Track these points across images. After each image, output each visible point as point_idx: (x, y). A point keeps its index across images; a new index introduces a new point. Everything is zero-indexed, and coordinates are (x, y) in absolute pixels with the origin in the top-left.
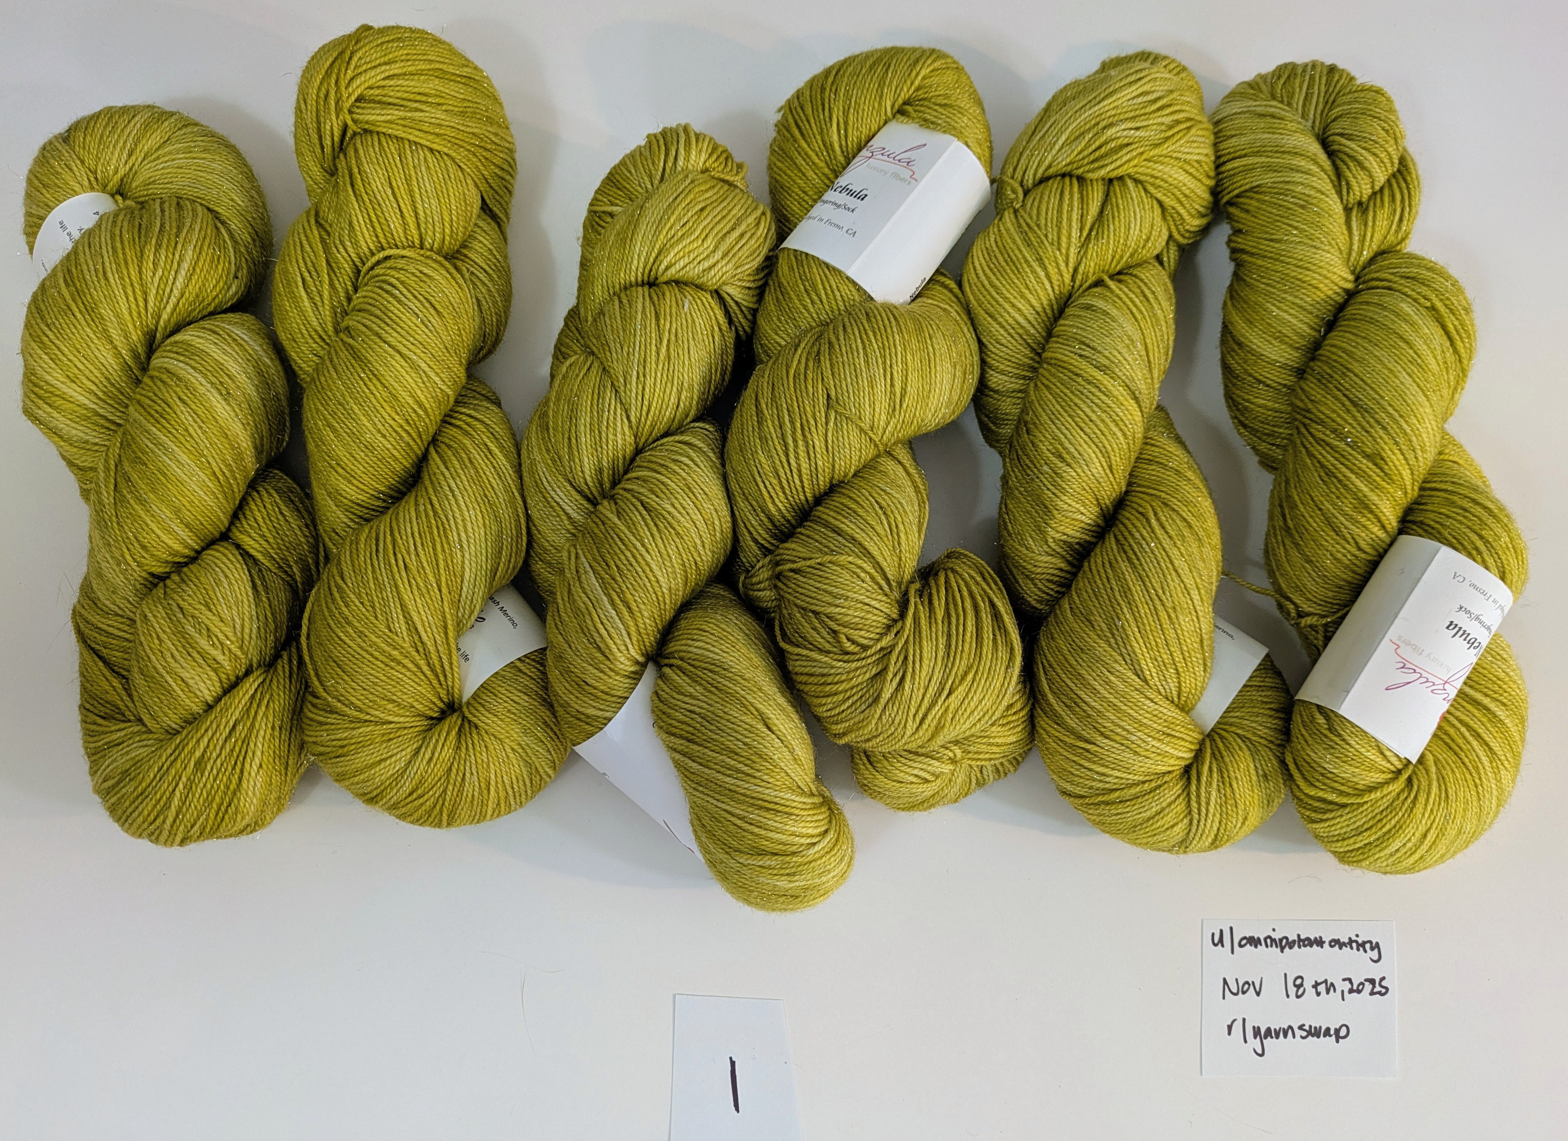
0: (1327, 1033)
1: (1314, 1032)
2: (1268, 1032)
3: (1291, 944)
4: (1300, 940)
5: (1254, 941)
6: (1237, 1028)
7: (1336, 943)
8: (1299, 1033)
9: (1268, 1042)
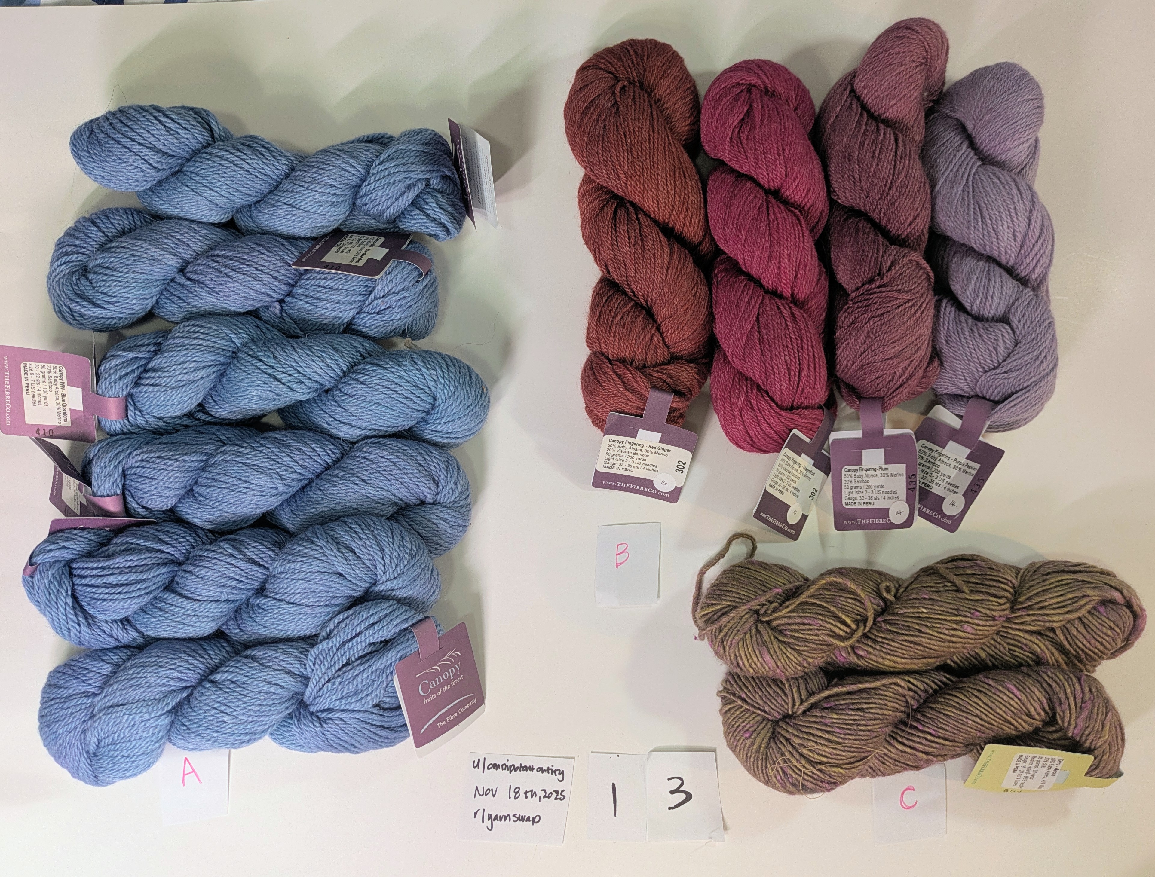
0: (528, 819)
1: (521, 819)
2: (496, 818)
3: (516, 769)
4: (521, 766)
5: (496, 766)
6: (480, 814)
7: (541, 770)
8: (513, 818)
9: (495, 823)
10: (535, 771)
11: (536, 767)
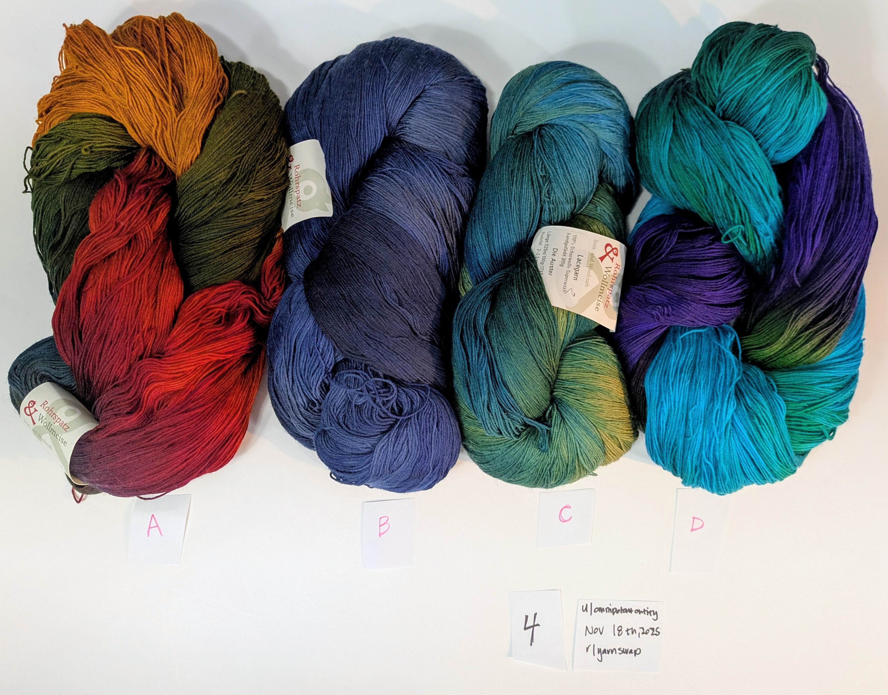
0: (631, 652)
1: (625, 652)
2: (605, 651)
3: (617, 612)
4: (622, 609)
5: (601, 610)
6: (591, 649)
7: (638, 611)
8: (618, 651)
9: (604, 655)
10: (633, 612)
11: (634, 609)
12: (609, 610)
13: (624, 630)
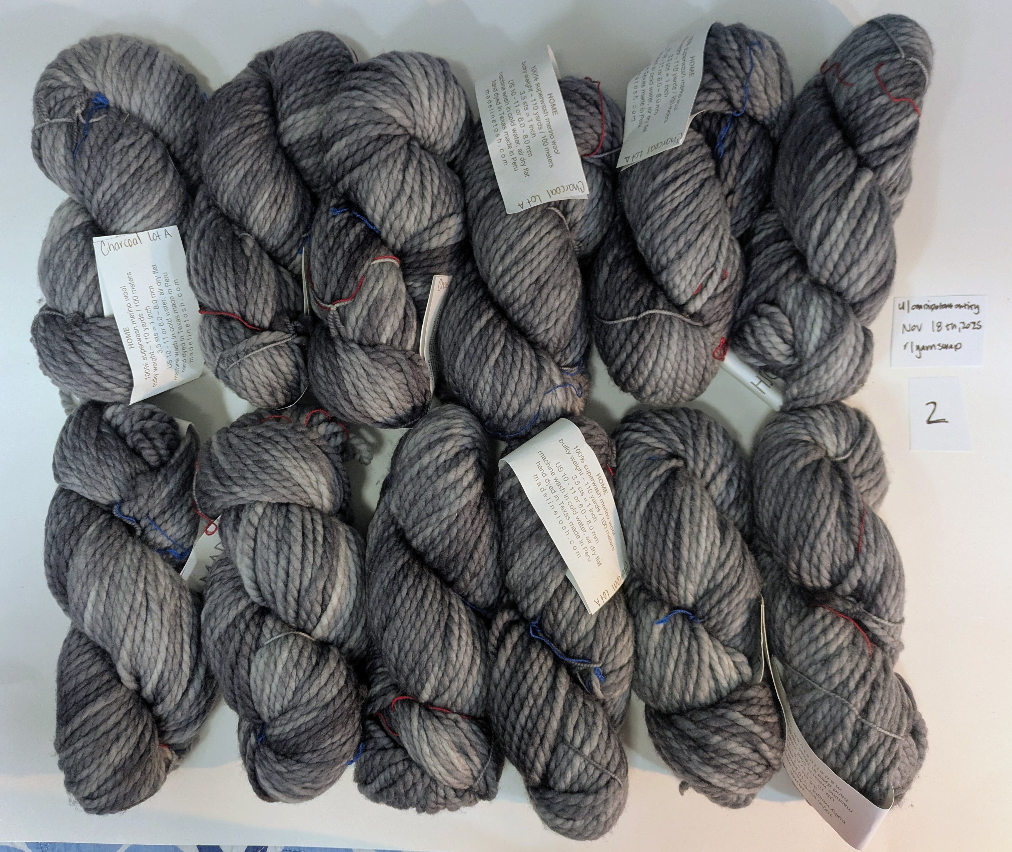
0: (951, 347)
1: (946, 347)
2: (923, 348)
3: (937, 307)
4: (941, 305)
5: (919, 307)
6: (909, 346)
7: (959, 306)
8: (937, 347)
9: (923, 352)
10: (954, 307)
11: (954, 304)
12: (928, 306)
13: (944, 325)
